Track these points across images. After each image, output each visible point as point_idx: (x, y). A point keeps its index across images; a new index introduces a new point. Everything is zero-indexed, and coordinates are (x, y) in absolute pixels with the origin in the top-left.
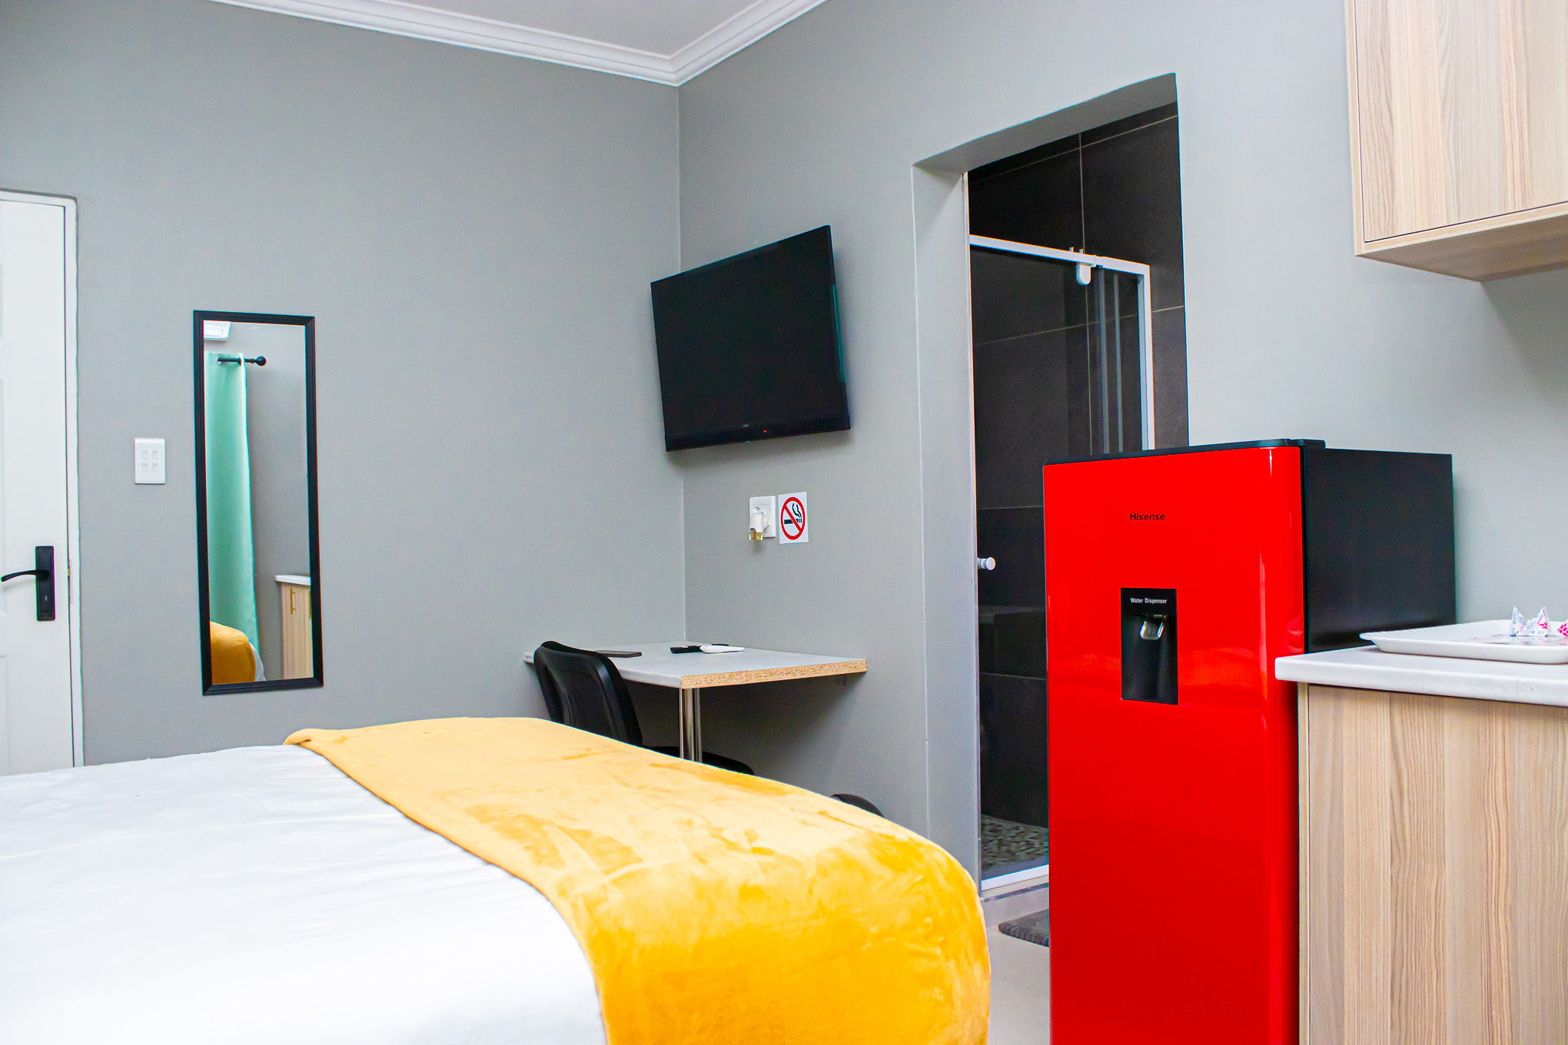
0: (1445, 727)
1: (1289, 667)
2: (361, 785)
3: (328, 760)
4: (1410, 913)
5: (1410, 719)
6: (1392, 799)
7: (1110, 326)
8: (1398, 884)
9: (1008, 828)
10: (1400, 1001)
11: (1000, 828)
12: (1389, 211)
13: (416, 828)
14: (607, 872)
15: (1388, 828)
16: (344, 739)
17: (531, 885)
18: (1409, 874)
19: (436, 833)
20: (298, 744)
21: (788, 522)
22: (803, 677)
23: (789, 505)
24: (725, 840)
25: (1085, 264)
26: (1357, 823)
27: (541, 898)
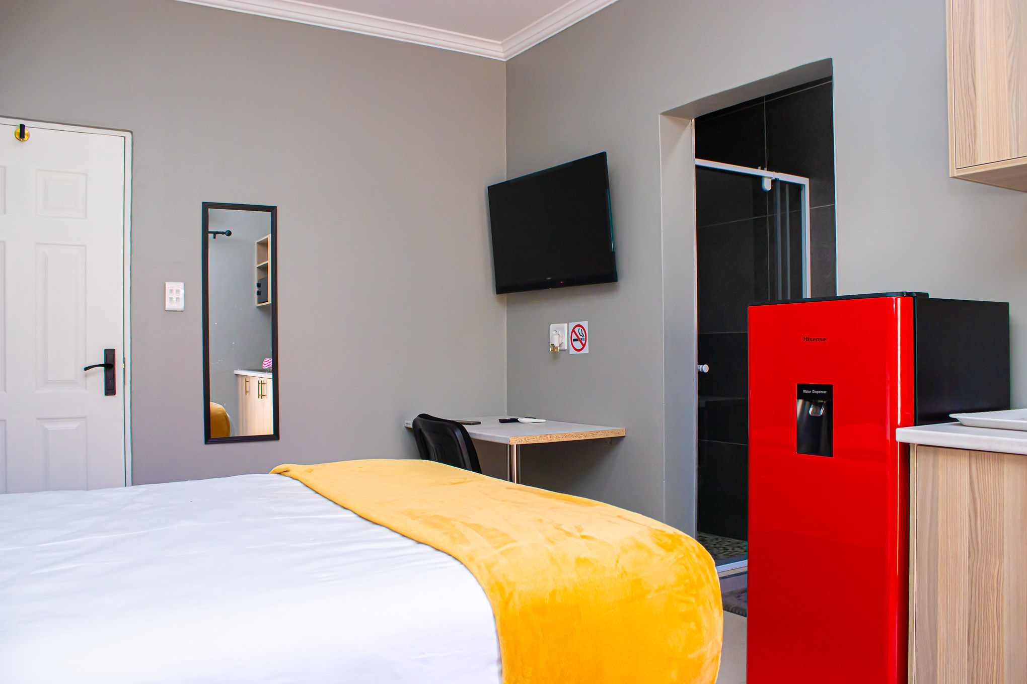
0: (1005, 473)
1: (903, 434)
2: (326, 498)
3: (302, 483)
4: (981, 588)
5: (982, 467)
6: (970, 517)
7: (783, 218)
8: (973, 570)
9: (711, 539)
10: (973, 644)
11: (706, 539)
12: (973, 150)
13: (367, 523)
14: (497, 548)
15: (967, 535)
16: (311, 471)
17: (450, 555)
18: (980, 564)
19: (383, 526)
20: (280, 473)
21: (575, 340)
22: (585, 438)
23: (576, 330)
24: (564, 531)
25: (768, 177)
26: (947, 531)
27: (457, 563)
